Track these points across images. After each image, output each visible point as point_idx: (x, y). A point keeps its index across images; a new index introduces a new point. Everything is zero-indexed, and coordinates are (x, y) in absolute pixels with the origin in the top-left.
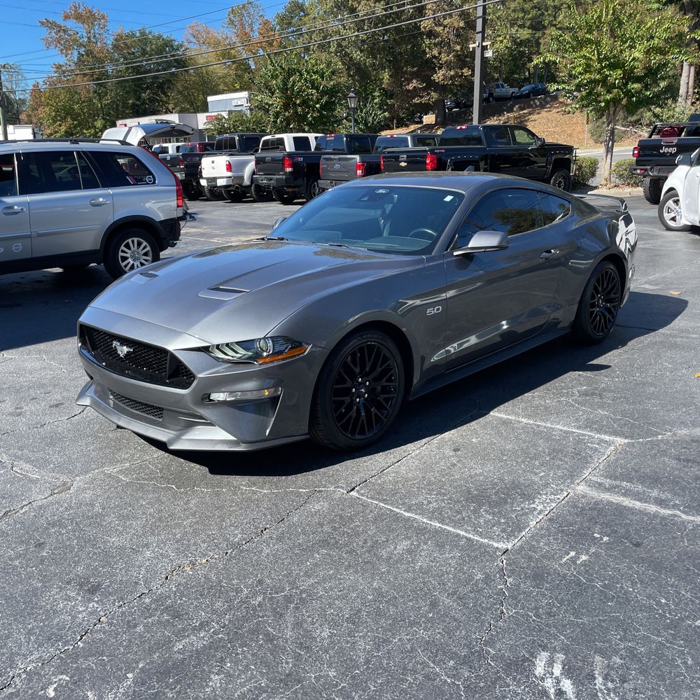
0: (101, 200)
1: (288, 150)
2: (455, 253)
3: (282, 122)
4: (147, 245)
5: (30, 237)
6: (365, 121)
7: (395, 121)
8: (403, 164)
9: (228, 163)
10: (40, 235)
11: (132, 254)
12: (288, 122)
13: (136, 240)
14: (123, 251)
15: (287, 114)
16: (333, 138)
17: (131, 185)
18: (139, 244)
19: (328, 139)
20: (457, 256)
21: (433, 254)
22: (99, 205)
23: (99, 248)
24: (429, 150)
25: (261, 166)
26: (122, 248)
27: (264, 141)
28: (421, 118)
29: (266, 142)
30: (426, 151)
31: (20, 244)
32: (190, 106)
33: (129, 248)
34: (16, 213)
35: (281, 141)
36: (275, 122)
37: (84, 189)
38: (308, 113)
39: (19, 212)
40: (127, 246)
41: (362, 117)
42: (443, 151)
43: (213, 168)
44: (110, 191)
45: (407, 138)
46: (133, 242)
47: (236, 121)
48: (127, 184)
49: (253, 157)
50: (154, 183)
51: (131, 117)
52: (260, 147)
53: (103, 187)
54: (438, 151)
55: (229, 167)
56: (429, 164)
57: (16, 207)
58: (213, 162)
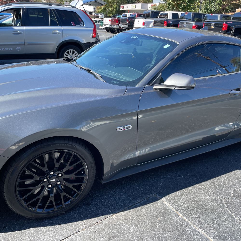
0: (57, 31)
1: (169, 18)
2: (155, 87)
3: (171, 7)
4: (77, 53)
5: (24, 44)
6: (211, 9)
7: (224, 11)
8: (212, 27)
9: (143, 22)
10: (29, 44)
11: (70, 57)
12: (173, 7)
13: (72, 50)
14: (66, 55)
15: (173, 3)
16: (187, 14)
17: (72, 26)
18: (73, 52)
19: (185, 14)
20: (155, 89)
21: (137, 86)
22: (56, 33)
23: (55, 52)
24: (225, 22)
25: (156, 24)
26: (66, 53)
27: (161, 14)
28: (235, 10)
29: (162, 15)
30: (223, 22)
31: (20, 48)
32: (148, 1)
33: (69, 54)
34: (18, 34)
35: (167, 15)
36: (169, 7)
37: (50, 26)
38: (182, 4)
39: (20, 34)
40: (68, 53)
41: (210, 8)
42: (232, 22)
43: (138, 24)
44: (62, 28)
45: (218, 16)
46: (71, 51)
47: (161, 7)
48: (71, 25)
49: (153, 20)
50: (83, 26)
51: (126, 4)
52: (159, 16)
53: (59, 26)
54: (229, 22)
55: (144, 24)
56: (224, 28)
57: (18, 31)
58: (138, 21)
